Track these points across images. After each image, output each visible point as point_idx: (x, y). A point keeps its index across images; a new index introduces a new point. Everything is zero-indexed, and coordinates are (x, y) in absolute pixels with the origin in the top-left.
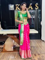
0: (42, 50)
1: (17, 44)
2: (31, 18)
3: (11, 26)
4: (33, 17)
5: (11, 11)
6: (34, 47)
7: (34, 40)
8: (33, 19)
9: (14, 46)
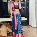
0: (30, 34)
1: (10, 30)
2: (22, 9)
3: (5, 15)
4: (23, 8)
5: (5, 2)
6: (25, 31)
7: (25, 26)
8: (24, 9)
9: (8, 32)
